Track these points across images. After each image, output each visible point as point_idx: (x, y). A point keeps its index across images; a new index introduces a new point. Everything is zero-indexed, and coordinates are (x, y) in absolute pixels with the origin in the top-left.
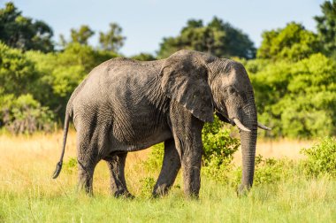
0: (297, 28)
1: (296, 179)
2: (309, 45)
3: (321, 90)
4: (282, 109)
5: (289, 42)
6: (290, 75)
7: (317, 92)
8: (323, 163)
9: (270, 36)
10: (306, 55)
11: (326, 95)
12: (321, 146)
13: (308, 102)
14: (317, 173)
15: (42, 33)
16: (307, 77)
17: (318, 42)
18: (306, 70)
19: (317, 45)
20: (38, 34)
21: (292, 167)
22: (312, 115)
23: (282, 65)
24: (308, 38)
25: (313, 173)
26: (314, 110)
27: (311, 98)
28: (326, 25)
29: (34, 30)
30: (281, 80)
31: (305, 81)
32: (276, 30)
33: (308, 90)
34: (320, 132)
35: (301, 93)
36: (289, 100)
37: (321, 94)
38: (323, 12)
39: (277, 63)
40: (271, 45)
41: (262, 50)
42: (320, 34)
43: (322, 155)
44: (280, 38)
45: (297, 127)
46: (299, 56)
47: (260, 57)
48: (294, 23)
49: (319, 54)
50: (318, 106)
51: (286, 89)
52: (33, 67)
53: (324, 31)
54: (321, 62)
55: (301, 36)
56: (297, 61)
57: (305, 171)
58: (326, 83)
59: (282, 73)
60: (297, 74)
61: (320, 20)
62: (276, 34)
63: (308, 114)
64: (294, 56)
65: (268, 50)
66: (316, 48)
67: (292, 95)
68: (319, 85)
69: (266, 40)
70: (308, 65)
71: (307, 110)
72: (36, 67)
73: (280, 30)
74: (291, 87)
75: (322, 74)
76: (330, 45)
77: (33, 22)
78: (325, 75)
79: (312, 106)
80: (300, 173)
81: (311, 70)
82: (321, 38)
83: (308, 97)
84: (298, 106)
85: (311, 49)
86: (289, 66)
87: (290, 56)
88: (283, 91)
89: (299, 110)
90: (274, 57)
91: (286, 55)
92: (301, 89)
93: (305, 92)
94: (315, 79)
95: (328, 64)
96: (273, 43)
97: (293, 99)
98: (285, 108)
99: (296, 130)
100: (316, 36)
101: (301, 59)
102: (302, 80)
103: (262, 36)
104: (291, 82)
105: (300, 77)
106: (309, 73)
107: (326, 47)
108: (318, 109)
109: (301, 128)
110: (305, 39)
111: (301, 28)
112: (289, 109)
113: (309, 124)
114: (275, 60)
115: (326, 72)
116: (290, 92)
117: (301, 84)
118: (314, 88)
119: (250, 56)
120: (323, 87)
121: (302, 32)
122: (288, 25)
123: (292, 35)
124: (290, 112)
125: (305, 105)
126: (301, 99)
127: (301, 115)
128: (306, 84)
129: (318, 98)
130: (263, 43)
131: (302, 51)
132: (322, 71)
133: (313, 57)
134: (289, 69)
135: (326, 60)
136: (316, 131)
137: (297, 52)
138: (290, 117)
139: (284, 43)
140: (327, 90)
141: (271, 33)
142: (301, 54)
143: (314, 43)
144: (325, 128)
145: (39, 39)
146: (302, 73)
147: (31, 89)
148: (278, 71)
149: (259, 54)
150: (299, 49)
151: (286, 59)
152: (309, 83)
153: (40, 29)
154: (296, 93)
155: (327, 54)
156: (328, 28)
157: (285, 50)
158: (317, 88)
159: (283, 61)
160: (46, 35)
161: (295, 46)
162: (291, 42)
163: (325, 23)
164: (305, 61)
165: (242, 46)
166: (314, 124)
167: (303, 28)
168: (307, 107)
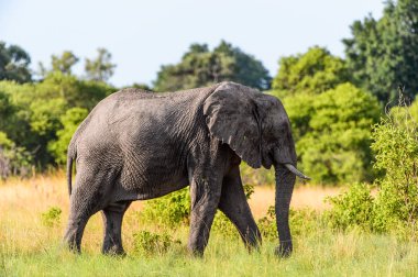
0: (320, 53)
1: (319, 233)
2: (335, 73)
3: (349, 127)
4: (303, 149)
5: (311, 70)
6: (312, 110)
7: (345, 129)
8: (352, 214)
9: (288, 62)
10: (332, 85)
11: (356, 133)
12: (349, 194)
13: (334, 141)
14: (345, 226)
15: (17, 59)
16: (333, 112)
17: (346, 70)
18: (331, 103)
19: (345, 73)
20: (13, 61)
21: (315, 218)
22: (339, 157)
23: (303, 97)
24: (333, 64)
25: (340, 226)
26: (341, 150)
27: (338, 136)
28: (356, 49)
29: (8, 56)
30: (302, 115)
31: (331, 116)
32: (296, 56)
33: (334, 126)
34: (349, 177)
35: (325, 130)
36: (311, 139)
37: (349, 132)
38: (353, 33)
39: (297, 95)
40: (288, 73)
41: (278, 80)
42: (348, 60)
43: (351, 204)
44: (300, 65)
45: (320, 170)
46: (323, 87)
47: (277, 88)
48: (317, 47)
49: (348, 84)
50: (346, 145)
51: (307, 126)
52: (7, 100)
53: (353, 56)
54: (350, 94)
55: (326, 63)
56: (320, 92)
57: (330, 224)
58: (355, 118)
59: (302, 106)
60: (320, 108)
61: (349, 43)
62: (296, 61)
63: (334, 156)
64: (317, 86)
65: (286, 80)
66: (343, 76)
67: (315, 133)
68: (347, 121)
69: (283, 67)
70: (334, 97)
71: (333, 150)
72: (10, 100)
73: (301, 56)
74: (314, 123)
75: (351, 108)
76: (361, 72)
77: (7, 46)
78: (354, 109)
79: (339, 146)
80: (324, 226)
81: (337, 103)
82: (350, 64)
83: (334, 135)
84: (322, 145)
85: (337, 78)
86: (311, 98)
87: (312, 87)
88: (303, 128)
89: (323, 151)
90: (293, 87)
91: (307, 86)
92: (325, 125)
93: (330, 130)
94: (342, 114)
95: (359, 95)
96: (292, 71)
97: (316, 137)
98: (306, 148)
99: (320, 175)
100: (343, 62)
101: (326, 90)
102: (326, 115)
103: (279, 63)
104: (314, 117)
105: (324, 111)
106: (335, 107)
107: (356, 75)
108: (346, 150)
109: (325, 172)
110: (330, 66)
111: (325, 53)
112: (310, 149)
113: (335, 167)
114: (294, 91)
115: (356, 105)
116: (312, 130)
117: (326, 120)
118: (341, 125)
119: (265, 87)
120: (352, 123)
121: (327, 57)
122: (310, 49)
123: (314, 62)
124: (312, 154)
125: (331, 144)
126: (325, 138)
127: (325, 157)
128: (331, 120)
129: (346, 137)
130: (280, 71)
131: (327, 80)
132: (351, 104)
133: (340, 87)
134: (311, 102)
135: (356, 91)
136: (344, 175)
137: (320, 81)
138: (312, 159)
139: (305, 71)
140: (357, 127)
141: (289, 59)
142: (326, 84)
143: (342, 70)
144: (354, 172)
145: (14, 67)
146: (327, 107)
147: (5, 126)
148: (298, 104)
149: (275, 84)
150: (323, 78)
151: (308, 90)
152: (336, 119)
153: (15, 55)
154: (320, 131)
155: (357, 84)
156: (358, 52)
157: (306, 79)
158: (345, 124)
159: (303, 93)
160: (22, 61)
161: (319, 74)
162: (314, 70)
163: (355, 46)
164: (330, 92)
165: (255, 74)
166: (340, 167)
167: (328, 53)
168: (333, 147)
